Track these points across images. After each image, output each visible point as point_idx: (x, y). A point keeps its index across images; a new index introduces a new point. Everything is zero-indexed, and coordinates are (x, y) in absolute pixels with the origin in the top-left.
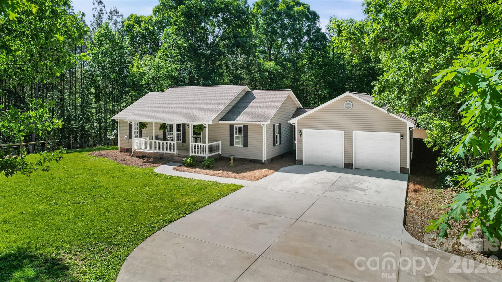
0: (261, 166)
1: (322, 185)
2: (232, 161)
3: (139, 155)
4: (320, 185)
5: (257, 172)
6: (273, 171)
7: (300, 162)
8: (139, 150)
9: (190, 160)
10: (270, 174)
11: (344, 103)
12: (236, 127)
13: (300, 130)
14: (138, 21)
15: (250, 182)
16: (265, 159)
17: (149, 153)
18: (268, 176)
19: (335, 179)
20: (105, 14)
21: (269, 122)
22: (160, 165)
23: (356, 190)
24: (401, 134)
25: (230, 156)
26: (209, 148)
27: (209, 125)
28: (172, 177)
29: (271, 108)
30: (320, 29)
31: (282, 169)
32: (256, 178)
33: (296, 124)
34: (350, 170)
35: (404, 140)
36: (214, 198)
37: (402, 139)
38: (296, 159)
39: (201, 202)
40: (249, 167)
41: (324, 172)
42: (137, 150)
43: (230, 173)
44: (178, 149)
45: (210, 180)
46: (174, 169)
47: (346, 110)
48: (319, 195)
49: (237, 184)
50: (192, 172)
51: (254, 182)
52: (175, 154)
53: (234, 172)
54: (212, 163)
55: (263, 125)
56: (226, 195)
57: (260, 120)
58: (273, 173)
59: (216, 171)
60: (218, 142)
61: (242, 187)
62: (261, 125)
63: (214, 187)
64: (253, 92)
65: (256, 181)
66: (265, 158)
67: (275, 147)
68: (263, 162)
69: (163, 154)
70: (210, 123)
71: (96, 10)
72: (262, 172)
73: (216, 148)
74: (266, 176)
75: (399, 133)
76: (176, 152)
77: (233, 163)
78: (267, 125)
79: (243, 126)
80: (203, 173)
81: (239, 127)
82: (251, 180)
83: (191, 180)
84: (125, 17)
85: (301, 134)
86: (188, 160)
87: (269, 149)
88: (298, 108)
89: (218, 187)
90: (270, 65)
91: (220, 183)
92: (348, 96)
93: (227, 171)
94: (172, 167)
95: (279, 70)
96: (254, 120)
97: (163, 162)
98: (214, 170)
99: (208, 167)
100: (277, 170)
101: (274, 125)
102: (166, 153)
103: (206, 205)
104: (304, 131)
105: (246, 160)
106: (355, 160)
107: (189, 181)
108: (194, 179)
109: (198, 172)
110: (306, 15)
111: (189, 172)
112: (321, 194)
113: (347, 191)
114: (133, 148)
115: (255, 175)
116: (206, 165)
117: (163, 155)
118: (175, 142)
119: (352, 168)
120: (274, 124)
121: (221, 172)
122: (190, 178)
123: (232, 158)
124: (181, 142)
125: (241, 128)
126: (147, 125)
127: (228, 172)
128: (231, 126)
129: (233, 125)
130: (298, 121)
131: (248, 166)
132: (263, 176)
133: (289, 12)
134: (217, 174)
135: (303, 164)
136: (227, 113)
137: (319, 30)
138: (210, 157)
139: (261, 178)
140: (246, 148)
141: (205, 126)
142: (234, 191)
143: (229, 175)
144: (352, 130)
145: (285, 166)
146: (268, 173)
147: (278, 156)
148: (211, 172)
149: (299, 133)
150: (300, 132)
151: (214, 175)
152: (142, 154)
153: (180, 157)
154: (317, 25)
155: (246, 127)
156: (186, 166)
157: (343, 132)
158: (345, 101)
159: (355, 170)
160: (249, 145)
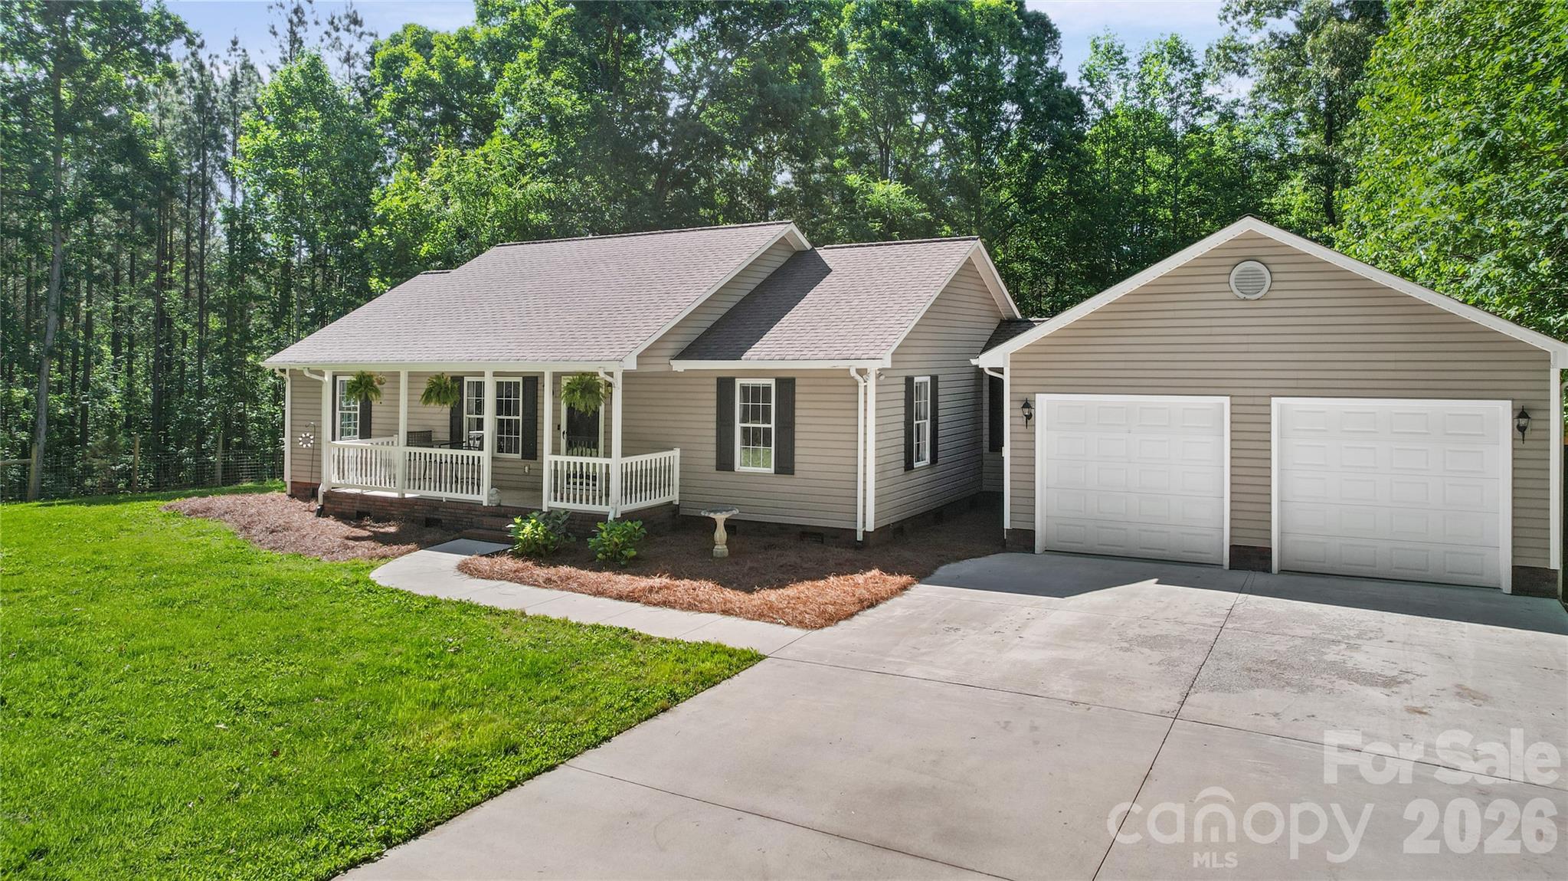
0: (849, 554)
1: (1156, 656)
2: (721, 534)
4: (1147, 651)
5: (834, 588)
6: (905, 579)
7: (1024, 540)
8: (348, 491)
9: (536, 527)
10: (894, 594)
11: (1227, 270)
12: (745, 389)
13: (1024, 397)
14: (424, 44)
15: (795, 632)
16: (870, 527)
17: (385, 499)
18: (881, 606)
19: (1209, 621)
20: (311, 25)
21: (887, 363)
22: (409, 552)
23: (1342, 684)
24: (1519, 405)
25: (710, 509)
26: (626, 476)
27: (627, 376)
28: (435, 602)
29: (897, 307)
30: (1062, 77)
31: (943, 571)
32: (825, 612)
33: (1007, 371)
34: (1260, 578)
35: (1536, 435)
36: (591, 726)
37: (1522, 429)
38: (1007, 525)
39: (512, 749)
40: (799, 561)
41: (1150, 585)
42: (342, 490)
43: (705, 589)
44: (496, 483)
45: (602, 624)
46: (463, 568)
47: (1239, 299)
48: (1162, 714)
49: (730, 644)
50: (535, 584)
51: (816, 633)
52: (485, 504)
53: (725, 582)
54: (630, 539)
55: (862, 372)
56: (665, 710)
57: (846, 353)
58: (904, 588)
59: (647, 576)
60: (666, 454)
61: (753, 658)
62: (853, 373)
63: (613, 660)
64: (821, 252)
65: (826, 630)
66: (868, 519)
67: (913, 475)
68: (860, 537)
69: (435, 504)
70: (631, 365)
71: (281, 9)
72: (857, 585)
73: (654, 480)
74: (872, 606)
75: (1509, 403)
76: (490, 495)
77: (728, 543)
78: (878, 376)
79: (772, 382)
80: (582, 588)
81: (756, 389)
82: (802, 624)
83: (512, 618)
84: (384, 37)
85: (1029, 417)
86: (528, 528)
87: (886, 483)
88: (1002, 322)
89: (633, 662)
90: (887, 194)
91: (649, 639)
92: (1251, 237)
93: (693, 577)
94: (458, 558)
95: (919, 211)
96: (821, 355)
97: (429, 537)
98: (638, 574)
99: (614, 560)
100: (923, 575)
101: (909, 381)
102: (449, 501)
103: (530, 777)
104: (1043, 403)
105: (783, 529)
106: (1282, 533)
107: (505, 626)
108: (529, 613)
109: (563, 584)
110: (1012, 24)
111: (521, 581)
112: (1173, 705)
113: (1304, 689)
114: (324, 480)
115: (820, 600)
116: (605, 553)
117: (436, 509)
118: (486, 456)
119: (1268, 570)
120: (909, 373)
121: (665, 580)
122: (513, 612)
124: (519, 456)
125: (767, 389)
126: (380, 383)
127: (696, 584)
128: (725, 385)
129: (732, 380)
130: (1016, 358)
131: (792, 557)
132: (861, 601)
133: (952, 10)
134: (644, 590)
135: (1038, 549)
136: (709, 331)
137: (1057, 77)
138: (627, 516)
139: (850, 616)
140: (784, 479)
141: (609, 379)
142: (709, 681)
143: (702, 597)
144: (1272, 392)
145: (958, 559)
146: (882, 589)
147: (923, 515)
148: (624, 581)
149: (1019, 413)
150: (1027, 405)
151: (631, 597)
152: (358, 506)
153: (499, 514)
154: (1052, 62)
155: (786, 385)
156: (516, 555)
157: (1226, 400)
158: (1235, 260)
159: (1284, 577)
160: (797, 467)
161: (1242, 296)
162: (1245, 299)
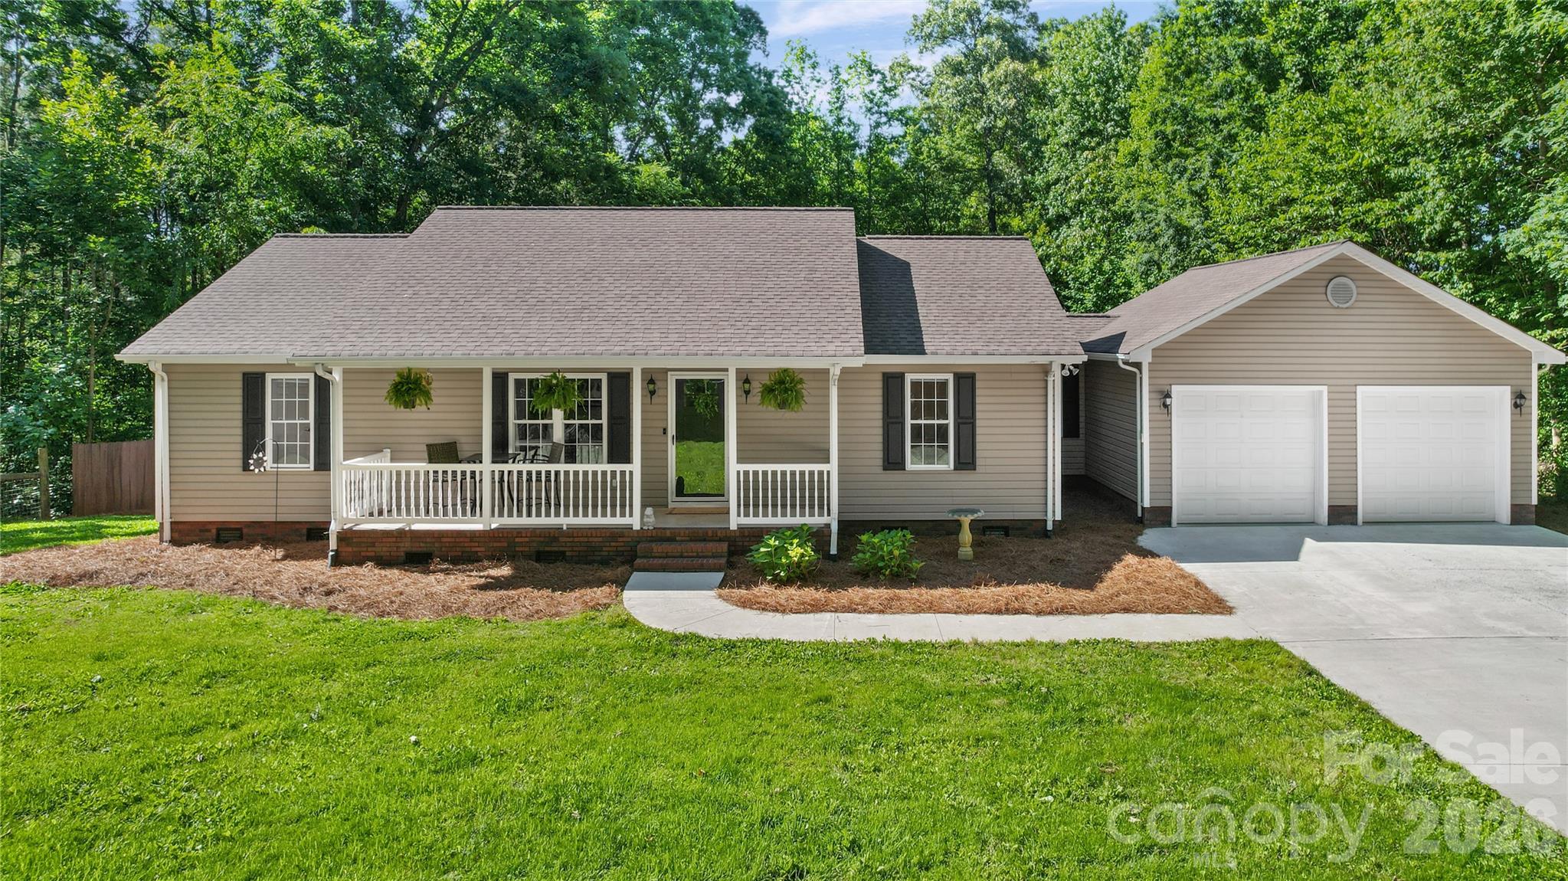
2: (966, 536)
3: (382, 550)
7: (1162, 516)
8: (382, 525)
11: (1324, 283)
12: (916, 385)
13: (1161, 388)
16: (1059, 516)
17: (461, 533)
22: (614, 595)
24: (1514, 390)
25: (954, 512)
31: (1154, 550)
33: (1146, 365)
34: (1347, 528)
37: (1516, 408)
38: (1148, 504)
42: (368, 527)
47: (1334, 307)
51: (1240, 616)
52: (637, 527)
58: (1177, 568)
59: (969, 587)
62: (1055, 368)
65: (1240, 613)
66: (1056, 509)
68: (1050, 526)
69: (552, 535)
75: (1508, 388)
79: (950, 377)
81: (929, 385)
85: (1165, 406)
86: (796, 549)
90: (652, 176)
92: (1341, 257)
102: (574, 532)
104: (1178, 393)
106: (1367, 493)
114: (337, 514)
118: (635, 468)
119: (1355, 523)
123: (966, 520)
125: (943, 385)
128: (891, 382)
129: (901, 377)
130: (1153, 353)
135: (1174, 523)
140: (965, 475)
144: (1357, 383)
149: (1156, 402)
150: (1162, 396)
152: (406, 546)
153: (671, 539)
155: (966, 381)
157: (1325, 389)
158: (1330, 276)
159: (1368, 528)
160: (979, 462)
161: (1336, 305)
162: (1338, 308)
